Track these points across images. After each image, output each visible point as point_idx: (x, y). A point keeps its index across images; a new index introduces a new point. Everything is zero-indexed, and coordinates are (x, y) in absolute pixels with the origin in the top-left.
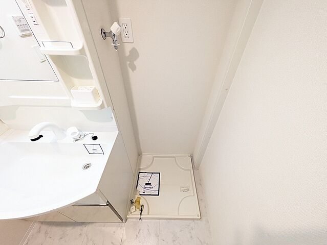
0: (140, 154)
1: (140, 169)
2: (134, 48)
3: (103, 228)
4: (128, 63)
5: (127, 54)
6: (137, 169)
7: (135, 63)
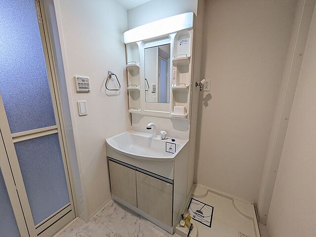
0: (195, 183)
1: (193, 195)
2: (209, 94)
3: (153, 228)
4: (204, 102)
5: (204, 97)
6: (190, 194)
7: (208, 102)
